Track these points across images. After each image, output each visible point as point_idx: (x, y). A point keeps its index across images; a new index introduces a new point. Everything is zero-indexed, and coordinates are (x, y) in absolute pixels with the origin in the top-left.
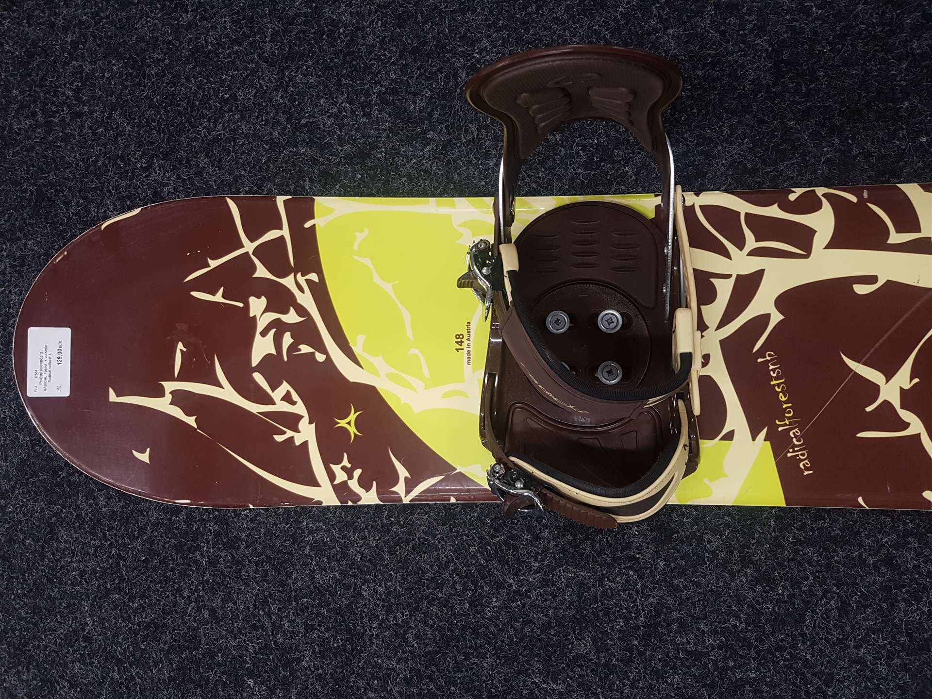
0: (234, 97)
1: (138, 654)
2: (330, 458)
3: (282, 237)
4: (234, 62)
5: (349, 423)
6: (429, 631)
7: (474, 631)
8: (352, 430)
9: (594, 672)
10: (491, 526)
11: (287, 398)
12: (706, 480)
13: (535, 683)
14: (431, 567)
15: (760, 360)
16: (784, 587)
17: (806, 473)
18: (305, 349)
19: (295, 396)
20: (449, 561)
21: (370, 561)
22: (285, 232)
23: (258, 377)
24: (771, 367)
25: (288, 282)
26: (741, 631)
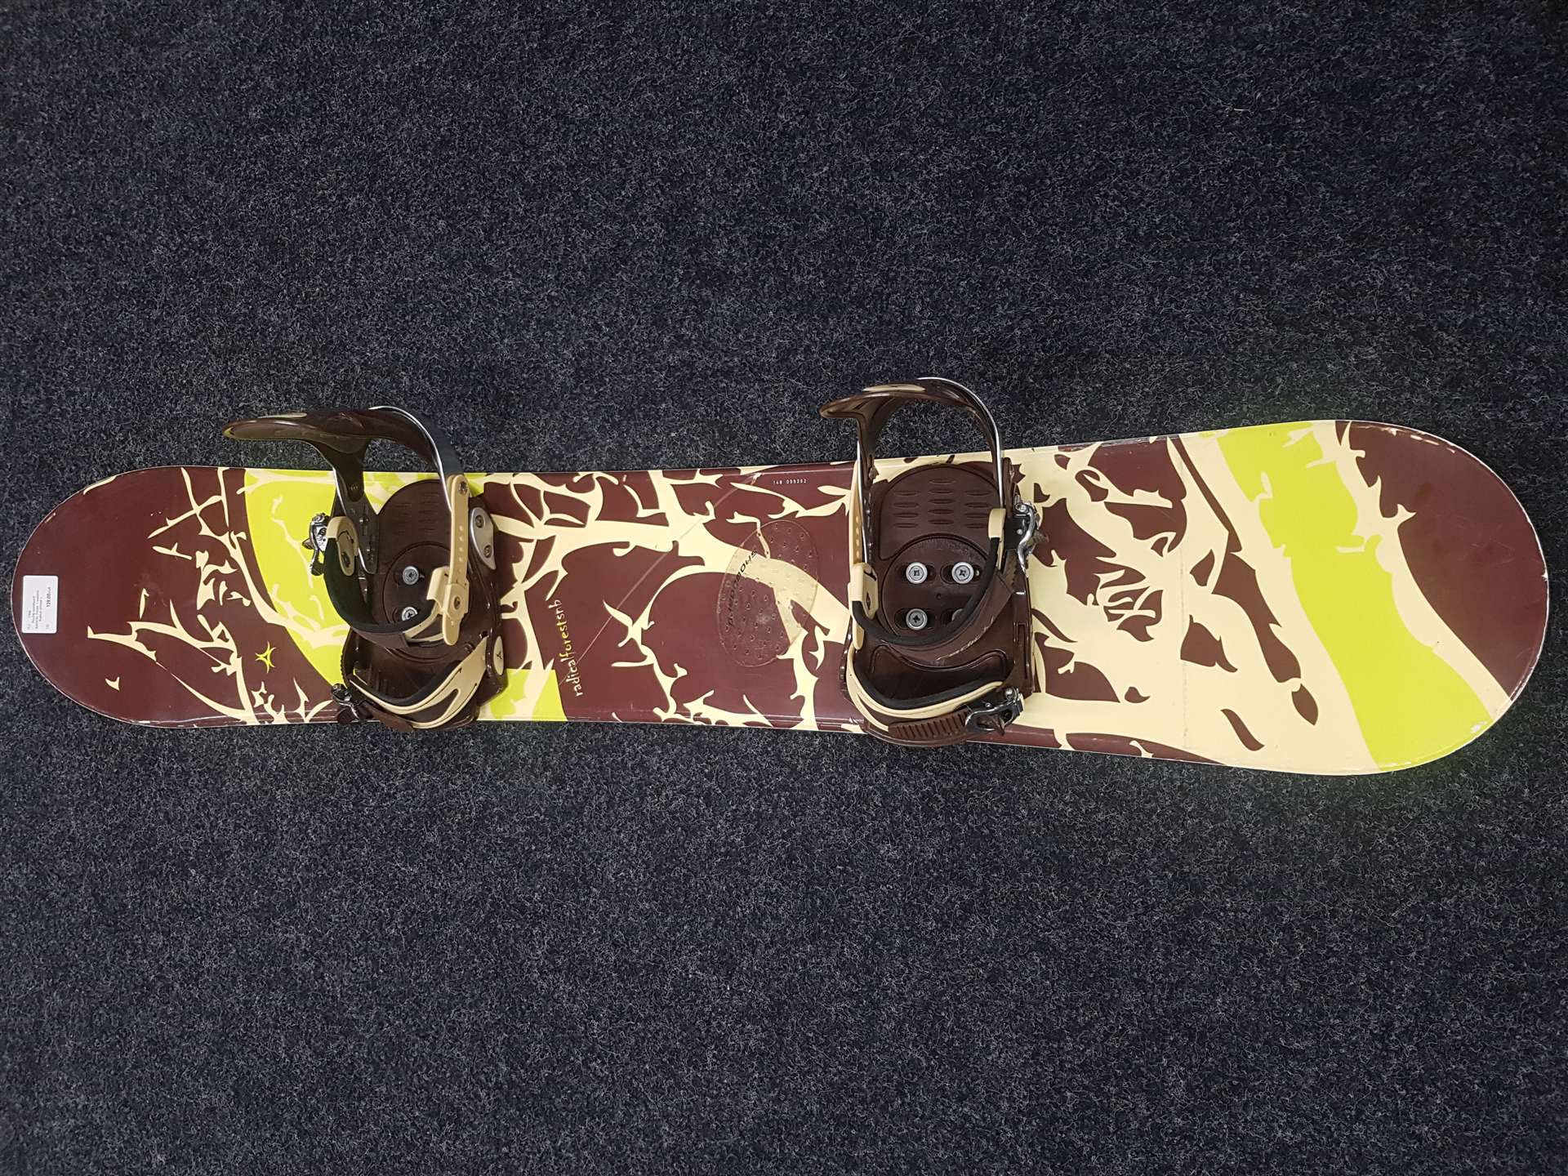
0: (190, 383)
1: (110, 851)
2: (251, 686)
3: (221, 501)
4: (190, 353)
5: (266, 657)
6: (324, 827)
7: (356, 827)
8: (268, 662)
9: (440, 857)
10: (371, 742)
11: (222, 636)
12: (512, 701)
13: (397, 867)
14: (327, 775)
15: (551, 607)
16: (571, 786)
17: (578, 694)
18: (236, 595)
19: (228, 635)
20: (339, 770)
21: (283, 771)
22: (223, 498)
23: (201, 618)
24: (558, 612)
25: (224, 539)
26: (542, 822)
